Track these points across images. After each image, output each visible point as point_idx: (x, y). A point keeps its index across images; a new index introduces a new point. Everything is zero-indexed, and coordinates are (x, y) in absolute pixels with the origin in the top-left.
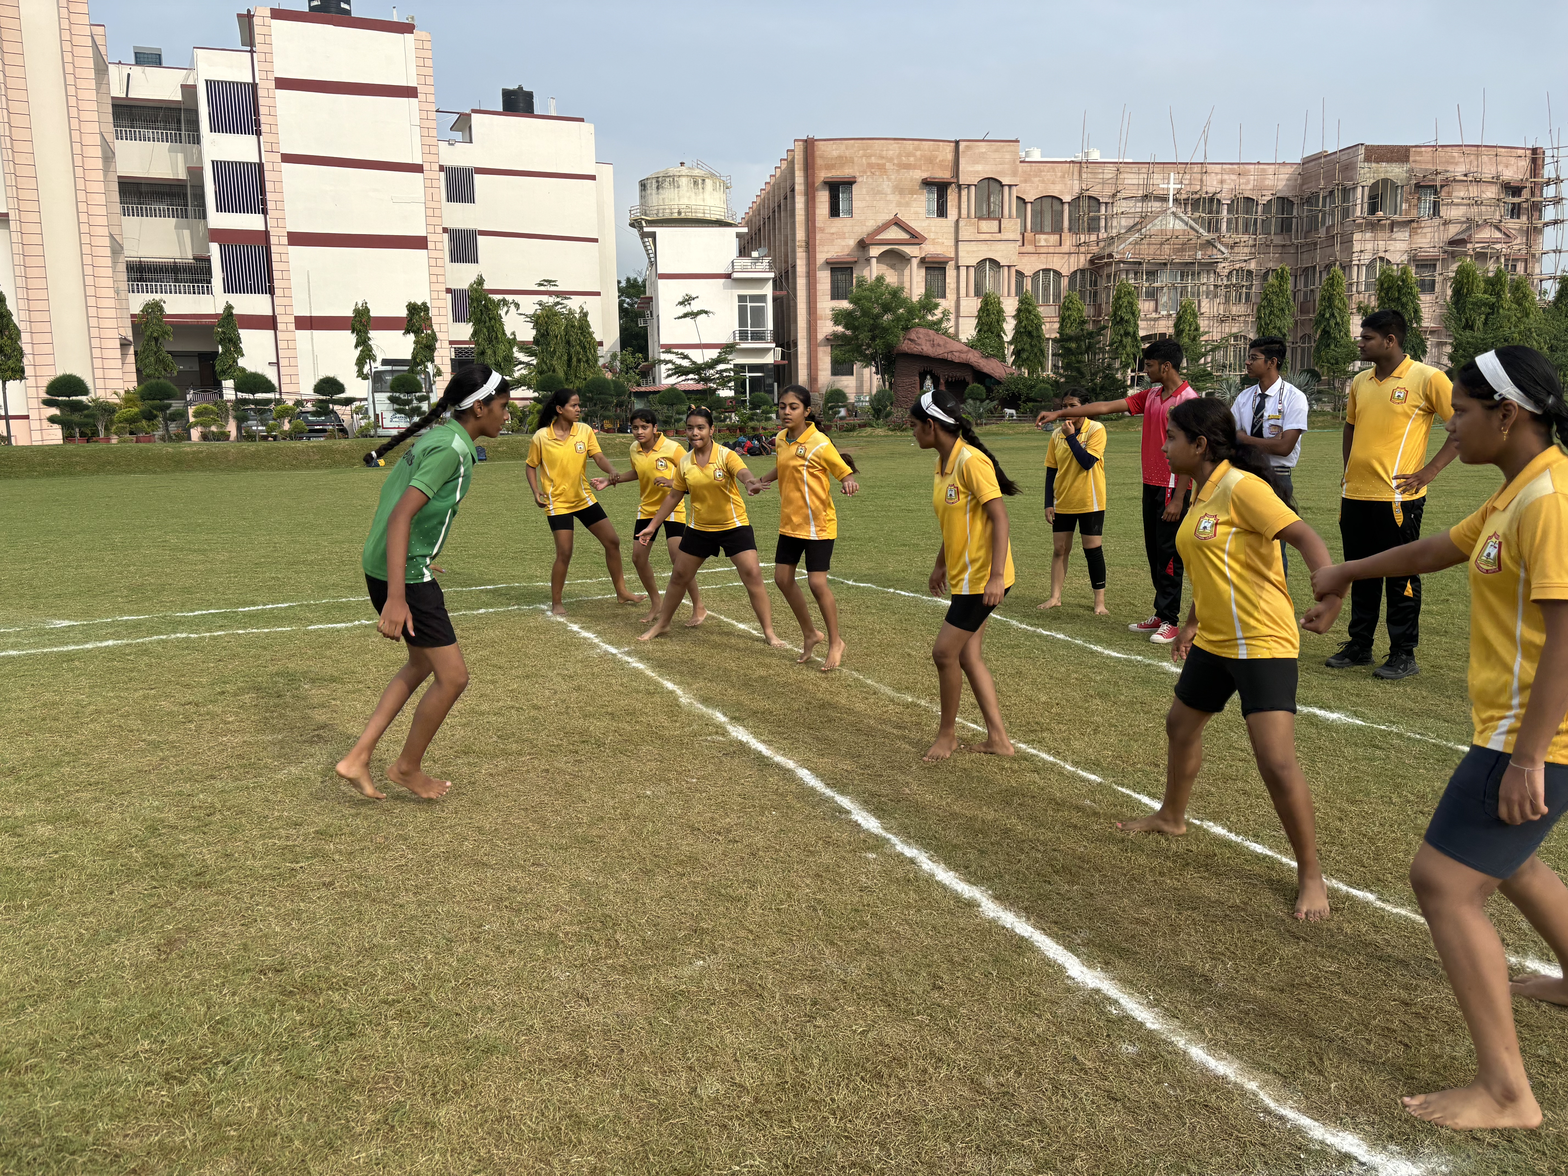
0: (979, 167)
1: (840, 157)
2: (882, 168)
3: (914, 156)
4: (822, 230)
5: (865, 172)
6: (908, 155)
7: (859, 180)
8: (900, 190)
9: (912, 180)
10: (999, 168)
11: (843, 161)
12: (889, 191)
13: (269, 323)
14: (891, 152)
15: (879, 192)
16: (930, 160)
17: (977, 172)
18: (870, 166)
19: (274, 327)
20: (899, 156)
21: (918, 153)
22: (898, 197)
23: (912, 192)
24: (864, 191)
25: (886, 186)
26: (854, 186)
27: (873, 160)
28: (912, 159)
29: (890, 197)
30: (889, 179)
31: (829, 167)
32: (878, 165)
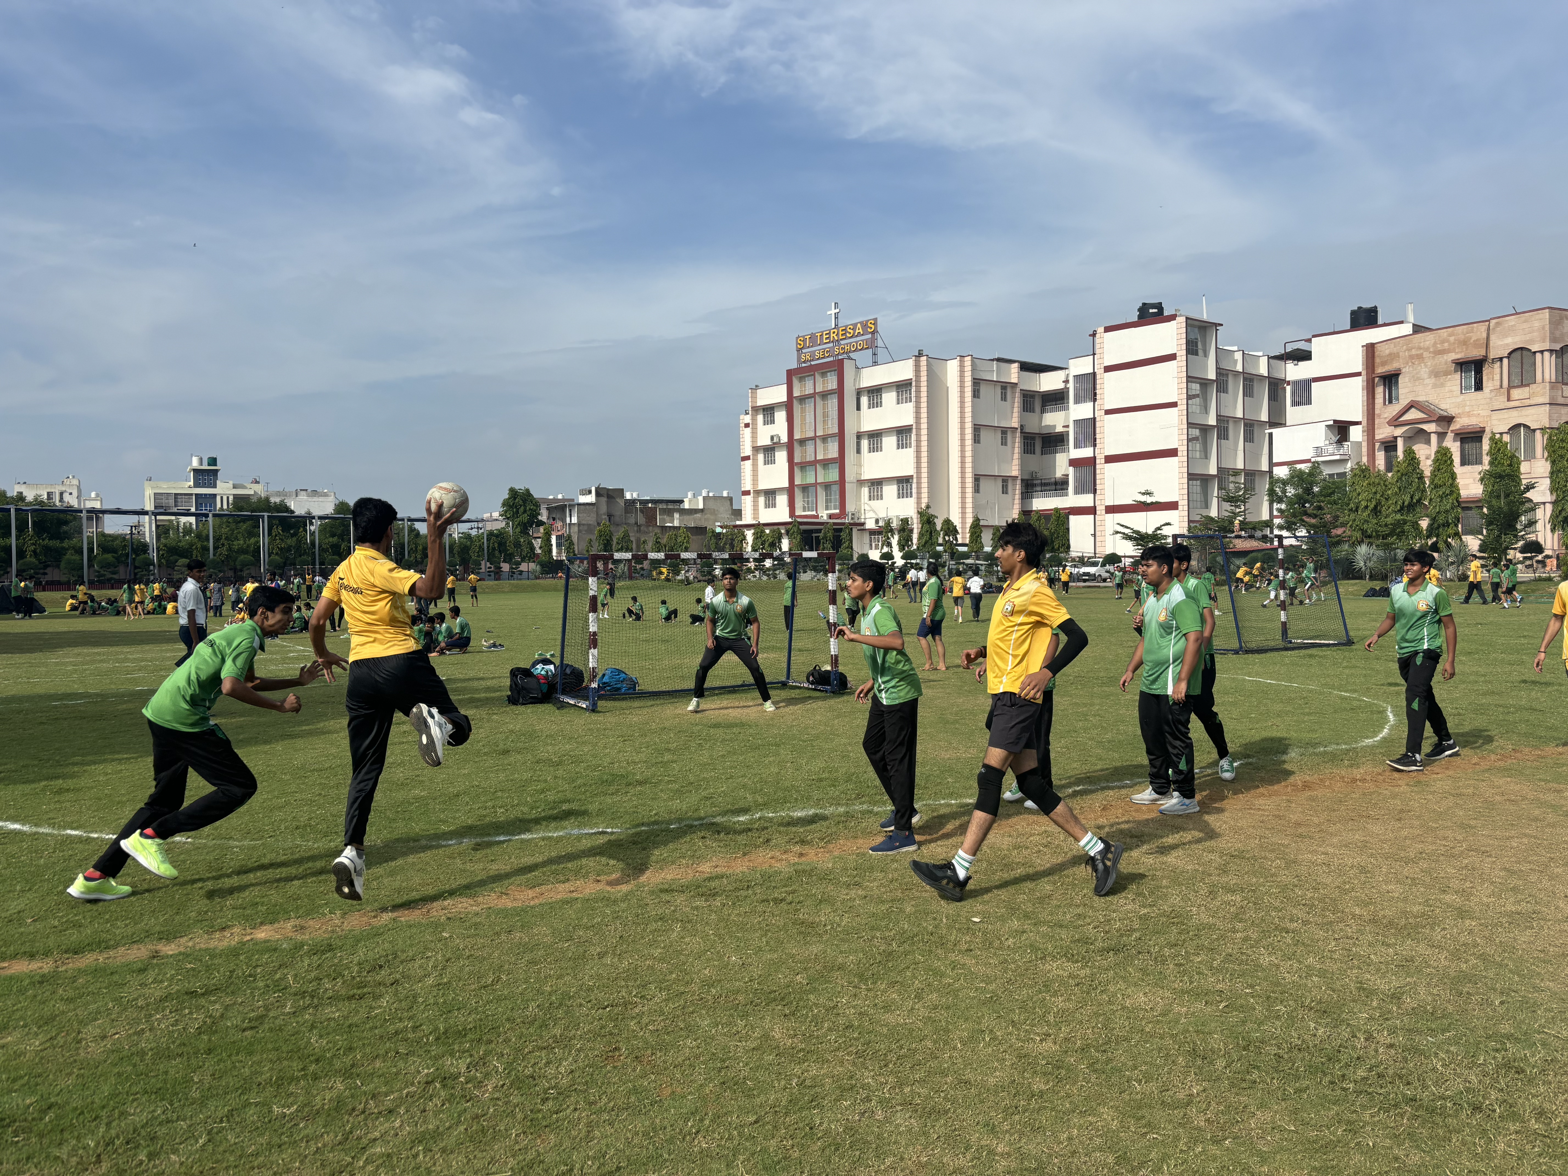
0: (1509, 340)
1: (1390, 354)
2: (1420, 357)
3: (1448, 341)
4: (1379, 416)
5: (1407, 363)
6: (1443, 342)
7: (1403, 370)
8: (1436, 374)
9: (1446, 363)
10: (1528, 337)
11: (1394, 356)
12: (1426, 376)
13: (1091, 511)
14: (1428, 343)
15: (1419, 379)
16: (1465, 343)
17: (1507, 345)
18: (1411, 357)
19: (1095, 514)
20: (1435, 344)
21: (1452, 339)
22: (1433, 380)
23: (1447, 373)
24: (1407, 379)
25: (1424, 371)
26: (1400, 378)
27: (1414, 352)
28: (1446, 344)
29: (1427, 381)
30: (1426, 366)
31: (1384, 364)
32: (1417, 355)
